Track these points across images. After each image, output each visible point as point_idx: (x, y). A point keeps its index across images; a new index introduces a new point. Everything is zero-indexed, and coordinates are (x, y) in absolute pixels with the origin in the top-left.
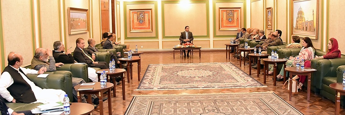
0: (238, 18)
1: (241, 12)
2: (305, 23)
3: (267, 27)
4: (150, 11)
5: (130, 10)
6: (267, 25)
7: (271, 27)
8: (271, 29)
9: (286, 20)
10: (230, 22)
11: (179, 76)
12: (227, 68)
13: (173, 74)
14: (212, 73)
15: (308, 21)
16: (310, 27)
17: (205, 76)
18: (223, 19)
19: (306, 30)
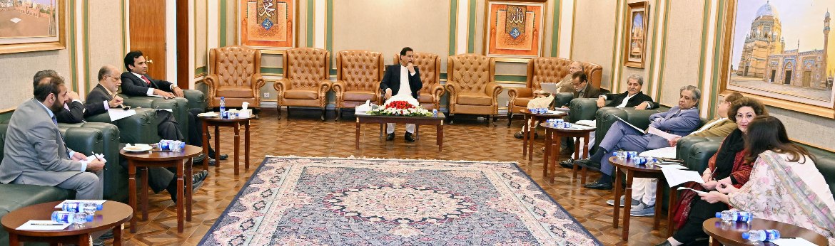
0: (535, 30)
1: (546, 14)
2: (781, 59)
3: (627, 61)
6: (627, 55)
7: (640, 60)
8: (639, 66)
9: (699, 43)
10: (515, 38)
11: (347, 215)
12: (504, 187)
13: (331, 201)
14: (458, 207)
15: (800, 51)
16: (807, 73)
17: (432, 221)
18: (496, 30)
19: (787, 81)
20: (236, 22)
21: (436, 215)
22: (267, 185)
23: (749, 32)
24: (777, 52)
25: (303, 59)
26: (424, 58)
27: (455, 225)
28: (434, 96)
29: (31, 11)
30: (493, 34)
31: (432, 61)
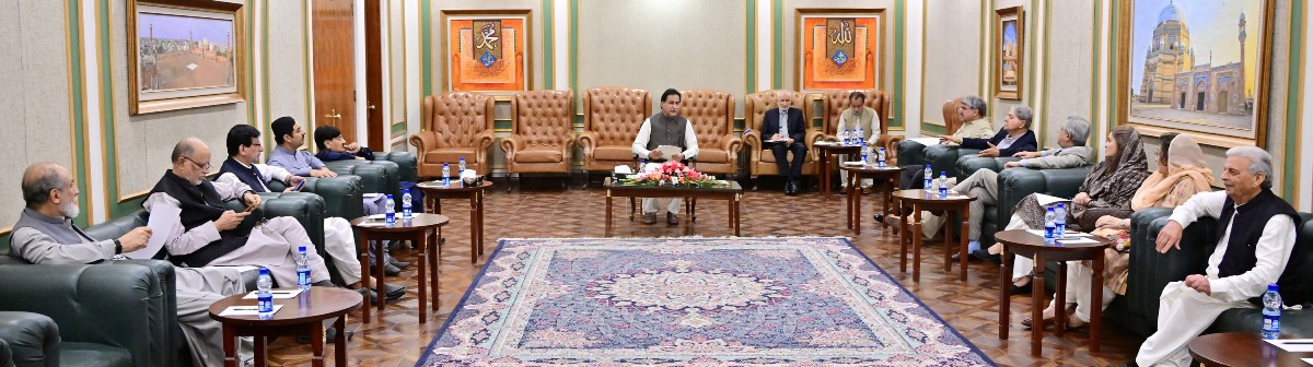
0: (869, 53)
1: (883, 27)
2: (1191, 77)
3: (998, 91)
4: (524, 18)
5: (447, 13)
6: (998, 81)
7: (1015, 88)
8: (1015, 96)
10: (840, 66)
11: (618, 304)
12: (829, 267)
13: (595, 289)
14: (764, 292)
15: (1213, 66)
16: (1223, 94)
17: (730, 308)
18: (812, 54)
19: (1200, 107)
20: (444, 58)
21: (736, 302)
22: (508, 272)
23: (1151, 43)
24: (1186, 68)
25: (539, 106)
26: (711, 97)
27: (760, 312)
28: (728, 152)
29: (208, 54)
30: (809, 60)
31: (723, 101)
